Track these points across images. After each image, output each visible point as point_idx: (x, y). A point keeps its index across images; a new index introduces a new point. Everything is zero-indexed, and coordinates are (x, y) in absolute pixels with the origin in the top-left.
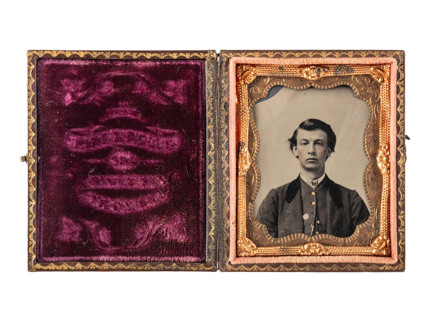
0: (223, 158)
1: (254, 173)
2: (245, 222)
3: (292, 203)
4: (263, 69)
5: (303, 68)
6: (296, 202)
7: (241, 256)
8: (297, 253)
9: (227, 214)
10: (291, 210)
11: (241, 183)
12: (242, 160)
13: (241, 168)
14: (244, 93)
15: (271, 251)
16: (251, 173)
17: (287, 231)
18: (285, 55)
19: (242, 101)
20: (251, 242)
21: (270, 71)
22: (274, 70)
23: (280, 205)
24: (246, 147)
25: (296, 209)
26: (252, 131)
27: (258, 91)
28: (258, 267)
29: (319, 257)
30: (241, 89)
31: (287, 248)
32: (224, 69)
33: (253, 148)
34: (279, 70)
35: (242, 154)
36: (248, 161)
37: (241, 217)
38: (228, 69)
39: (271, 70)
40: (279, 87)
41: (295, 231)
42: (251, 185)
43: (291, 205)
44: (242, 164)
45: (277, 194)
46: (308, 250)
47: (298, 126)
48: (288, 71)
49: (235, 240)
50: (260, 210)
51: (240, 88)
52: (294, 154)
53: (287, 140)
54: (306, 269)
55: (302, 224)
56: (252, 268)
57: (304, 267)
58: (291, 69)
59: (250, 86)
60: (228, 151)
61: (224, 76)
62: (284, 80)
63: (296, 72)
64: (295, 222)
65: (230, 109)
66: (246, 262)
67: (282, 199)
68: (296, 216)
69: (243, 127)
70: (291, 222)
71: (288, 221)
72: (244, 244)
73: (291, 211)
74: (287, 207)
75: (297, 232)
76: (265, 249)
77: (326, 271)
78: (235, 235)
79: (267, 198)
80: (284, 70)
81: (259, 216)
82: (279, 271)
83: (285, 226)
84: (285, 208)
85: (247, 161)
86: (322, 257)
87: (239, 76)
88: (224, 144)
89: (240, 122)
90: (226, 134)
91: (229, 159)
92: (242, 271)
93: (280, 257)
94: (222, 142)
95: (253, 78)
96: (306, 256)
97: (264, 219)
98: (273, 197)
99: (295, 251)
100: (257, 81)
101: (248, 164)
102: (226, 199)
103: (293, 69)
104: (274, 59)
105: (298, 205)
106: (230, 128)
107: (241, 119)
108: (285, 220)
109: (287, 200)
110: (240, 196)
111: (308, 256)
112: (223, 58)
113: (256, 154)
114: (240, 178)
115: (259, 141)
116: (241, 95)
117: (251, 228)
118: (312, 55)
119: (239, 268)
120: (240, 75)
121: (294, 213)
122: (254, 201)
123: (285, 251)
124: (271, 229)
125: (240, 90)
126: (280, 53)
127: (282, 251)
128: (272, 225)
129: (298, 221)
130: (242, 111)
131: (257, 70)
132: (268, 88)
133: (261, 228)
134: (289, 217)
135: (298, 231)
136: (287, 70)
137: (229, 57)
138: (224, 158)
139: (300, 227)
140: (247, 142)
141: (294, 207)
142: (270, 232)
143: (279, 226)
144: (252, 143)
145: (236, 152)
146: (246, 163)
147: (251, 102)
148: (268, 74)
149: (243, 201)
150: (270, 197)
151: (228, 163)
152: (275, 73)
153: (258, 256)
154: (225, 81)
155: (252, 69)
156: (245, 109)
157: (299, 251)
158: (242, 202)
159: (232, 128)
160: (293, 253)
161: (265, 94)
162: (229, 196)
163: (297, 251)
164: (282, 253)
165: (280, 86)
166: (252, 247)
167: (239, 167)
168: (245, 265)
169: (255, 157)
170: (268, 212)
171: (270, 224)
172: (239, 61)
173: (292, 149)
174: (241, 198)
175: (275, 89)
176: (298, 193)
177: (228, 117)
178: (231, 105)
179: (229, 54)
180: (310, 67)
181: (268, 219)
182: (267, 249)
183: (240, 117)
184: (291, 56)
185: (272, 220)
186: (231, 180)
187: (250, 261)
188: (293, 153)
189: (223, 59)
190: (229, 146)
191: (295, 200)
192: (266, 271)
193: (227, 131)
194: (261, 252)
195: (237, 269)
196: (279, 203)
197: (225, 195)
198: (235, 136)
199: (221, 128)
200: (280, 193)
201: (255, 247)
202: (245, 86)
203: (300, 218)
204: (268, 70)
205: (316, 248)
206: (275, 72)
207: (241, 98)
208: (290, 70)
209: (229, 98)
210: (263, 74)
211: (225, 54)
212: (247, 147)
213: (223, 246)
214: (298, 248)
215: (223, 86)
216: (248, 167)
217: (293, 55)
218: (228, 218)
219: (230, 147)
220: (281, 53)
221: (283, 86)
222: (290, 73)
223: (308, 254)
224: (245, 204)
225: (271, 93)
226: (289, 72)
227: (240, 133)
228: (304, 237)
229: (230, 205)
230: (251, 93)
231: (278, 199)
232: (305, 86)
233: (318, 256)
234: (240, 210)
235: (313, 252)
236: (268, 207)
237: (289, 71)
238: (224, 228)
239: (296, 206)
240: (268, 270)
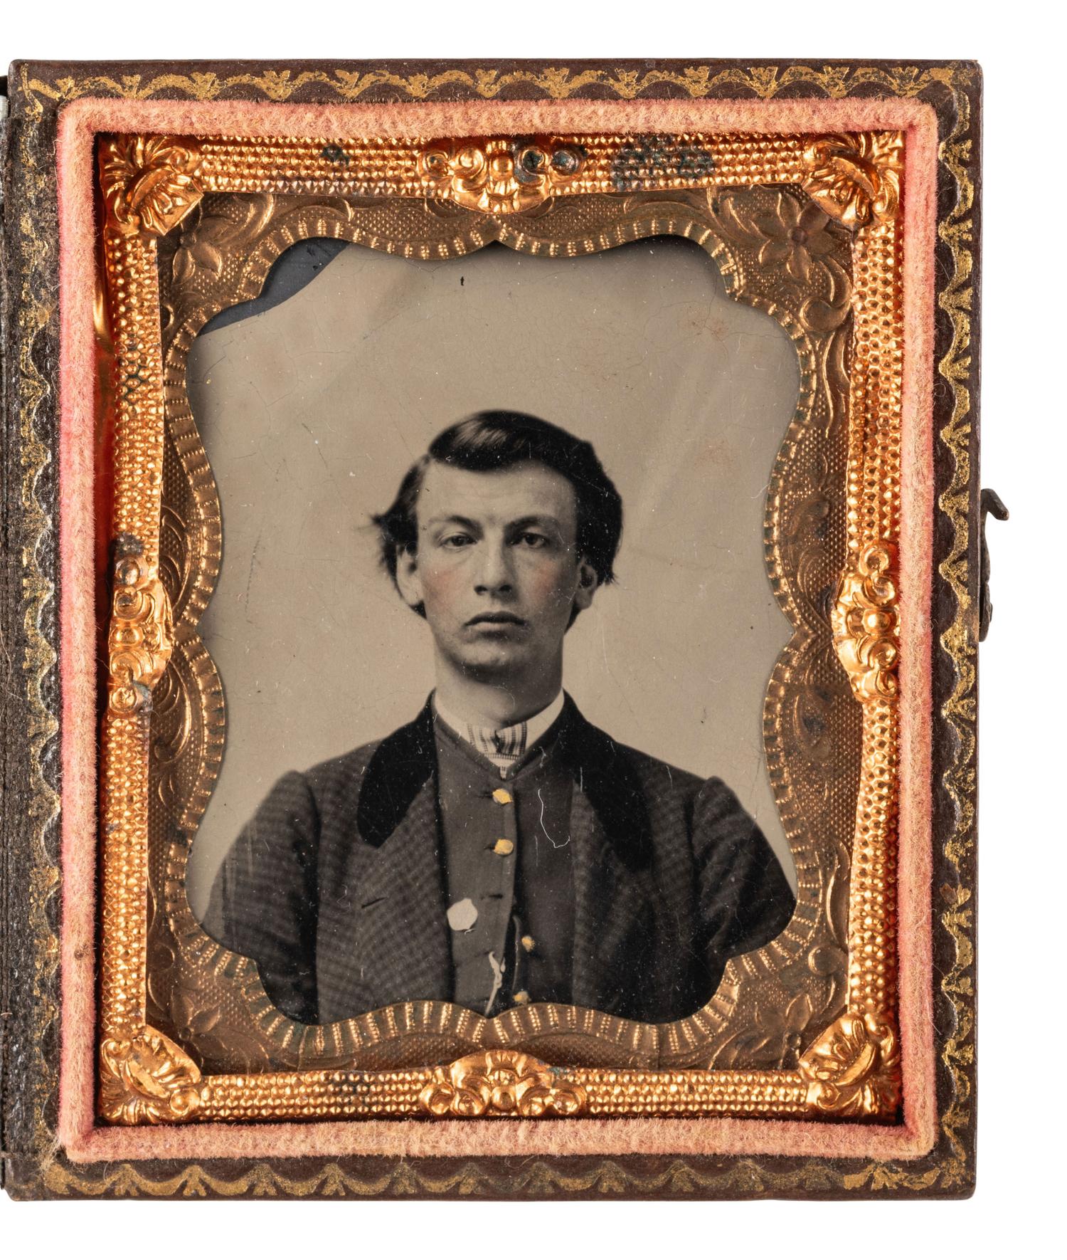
0: (27, 620)
1: (194, 691)
2: (144, 944)
3: (390, 845)
4: (236, 158)
5: (450, 153)
6: (412, 839)
7: (120, 1123)
8: (412, 1104)
9: (49, 907)
10: (385, 879)
11: (120, 747)
12: (128, 631)
13: (120, 668)
14: (140, 285)
15: (279, 1097)
16: (175, 691)
17: (366, 987)
18: (352, 85)
19: (130, 323)
20: (171, 1052)
21: (278, 167)
22: (294, 162)
23: (329, 857)
24: (149, 560)
25: (410, 877)
26: (184, 476)
27: (214, 269)
28: (207, 1178)
29: (525, 1124)
30: (122, 260)
31: (361, 1082)
32: (32, 161)
33: (188, 566)
34: (322, 162)
35: (127, 599)
36: (160, 631)
37: (121, 920)
38: (54, 163)
39: (280, 161)
40: (329, 247)
41: (404, 991)
42: (174, 751)
43: (383, 855)
44: (127, 649)
45: (312, 800)
46: (473, 1085)
47: (423, 449)
48: (368, 169)
49: (86, 1039)
50: (225, 881)
51: (118, 254)
52: (401, 595)
53: (365, 521)
54: (458, 1185)
55: (442, 952)
56: (177, 1182)
57: (450, 1174)
58: (384, 158)
59: (171, 244)
60: (57, 580)
61: (31, 194)
62: (351, 212)
63: (411, 174)
64: (406, 940)
65: (63, 368)
66: (145, 1154)
67: (336, 824)
68: (411, 910)
69: (132, 459)
70: (383, 941)
71: (371, 938)
72: (136, 1057)
73: (385, 887)
74: (364, 867)
75: (417, 998)
76: (245, 1086)
77: (561, 1195)
78: (90, 1016)
79: (259, 817)
80: (351, 163)
81: (219, 912)
82: (317, 1195)
83: (353, 961)
84: (353, 870)
85: (153, 633)
86: (544, 1125)
87: (115, 194)
88: (32, 544)
89: (118, 430)
90: (44, 498)
91: (58, 624)
92: (127, 1196)
93: (322, 1126)
94: (26, 537)
95: (185, 206)
96: (461, 1118)
97: (248, 926)
98: (292, 816)
99: (404, 1093)
100: (208, 215)
101: (162, 648)
102: (45, 829)
103: (398, 158)
104: (292, 106)
105: (422, 856)
106: (63, 465)
107: (125, 418)
108: (354, 931)
109: (364, 830)
110: (120, 816)
111: (468, 1118)
112: (25, 103)
113: (205, 597)
114: (117, 723)
115: (216, 529)
116: (121, 295)
117: (177, 973)
118: (496, 88)
119: (108, 1182)
120: (116, 186)
121: (399, 897)
122: (193, 834)
123: (348, 1094)
124: (279, 980)
125: (120, 268)
126: (324, 77)
127: (335, 1094)
128: (286, 959)
129: (422, 939)
130: (131, 376)
131: (205, 164)
132: (267, 254)
133: (229, 973)
134: (375, 915)
135: (419, 989)
136: (365, 163)
137: (56, 96)
138: (34, 618)
139: (431, 968)
140: (157, 533)
141: (402, 868)
142: (274, 993)
143: (320, 964)
144: (184, 537)
145: (97, 590)
146: (149, 644)
147: (179, 325)
148: (266, 183)
149: (134, 840)
150: (279, 815)
151: (56, 643)
152: (304, 179)
153: (209, 1121)
154: (36, 222)
155: (183, 156)
156: (143, 367)
157: (426, 1096)
158: (129, 842)
159: (76, 467)
160: (390, 1103)
161: (251, 284)
162: (60, 815)
163: (410, 1092)
164: (336, 1104)
165: (328, 240)
166: (181, 1072)
167: (113, 667)
168: (139, 1165)
169: (196, 611)
170: (263, 893)
171: (276, 953)
172: (108, 120)
173: (392, 570)
174: (123, 821)
175: (302, 256)
176: (422, 796)
177: (52, 409)
178: (69, 347)
179: (60, 82)
180: (483, 149)
181: (265, 927)
182: (257, 1086)
183: (118, 405)
184: (382, 95)
185: (286, 932)
186: (70, 732)
187: (166, 1145)
188: (397, 586)
189: (27, 110)
190: (58, 556)
191: (407, 830)
192: (249, 1195)
193: (51, 477)
194: (224, 1098)
195: (100, 1188)
196: (324, 843)
197: (40, 807)
198: (90, 508)
199: (17, 465)
200: (329, 796)
201: (196, 1075)
202: (146, 244)
203: (429, 923)
204: (265, 160)
205: (511, 1081)
206: (304, 172)
207: (122, 309)
208: (379, 163)
209: (57, 312)
210: (237, 182)
211: (35, 84)
212: (156, 560)
213: (26, 1068)
214: (416, 1081)
215: (26, 249)
216: (160, 664)
217: (397, 89)
218: (51, 924)
219: (64, 562)
220: (333, 76)
221: (343, 243)
222: (380, 179)
223: (470, 1109)
224: (146, 855)
225: (281, 282)
226: (375, 174)
227: (116, 486)
228: (453, 1020)
229: (66, 858)
230: (178, 280)
231: (317, 825)
232: (458, 244)
233: (520, 1118)
234: (119, 886)
235: (497, 1098)
236: (268, 866)
237: (378, 169)
238: (32, 978)
239: (410, 863)
240: (259, 1191)
